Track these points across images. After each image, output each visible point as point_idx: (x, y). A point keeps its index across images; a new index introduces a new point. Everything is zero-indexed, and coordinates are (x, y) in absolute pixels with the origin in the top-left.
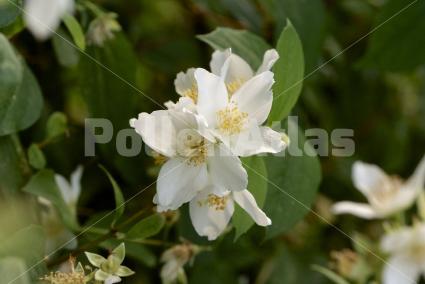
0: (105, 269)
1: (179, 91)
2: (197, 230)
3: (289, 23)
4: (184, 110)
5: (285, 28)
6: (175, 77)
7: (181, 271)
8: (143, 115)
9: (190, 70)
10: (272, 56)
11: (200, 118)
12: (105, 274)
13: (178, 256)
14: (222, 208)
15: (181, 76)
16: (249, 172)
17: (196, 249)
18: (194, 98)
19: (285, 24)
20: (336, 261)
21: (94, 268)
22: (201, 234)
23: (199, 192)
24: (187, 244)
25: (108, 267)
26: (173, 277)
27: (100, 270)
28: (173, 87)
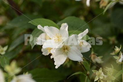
0: (99, 76)
1: (48, 54)
2: (88, 51)
3: (30, 22)
4: (54, 51)
5: (31, 23)
6: (44, 55)
7: (99, 57)
8: (55, 64)
9: (42, 51)
10: (39, 27)
11: (57, 47)
12: (101, 76)
13: (94, 58)
14: (83, 43)
15: (43, 54)
16: (73, 34)
17: (92, 53)
18: (51, 49)
19: (30, 23)
20: (103, 7)
21: (99, 79)
22: (89, 50)
23: (78, 49)
24: (91, 55)
25: (99, 75)
26: (100, 60)
27: (100, 77)
28: (47, 56)
